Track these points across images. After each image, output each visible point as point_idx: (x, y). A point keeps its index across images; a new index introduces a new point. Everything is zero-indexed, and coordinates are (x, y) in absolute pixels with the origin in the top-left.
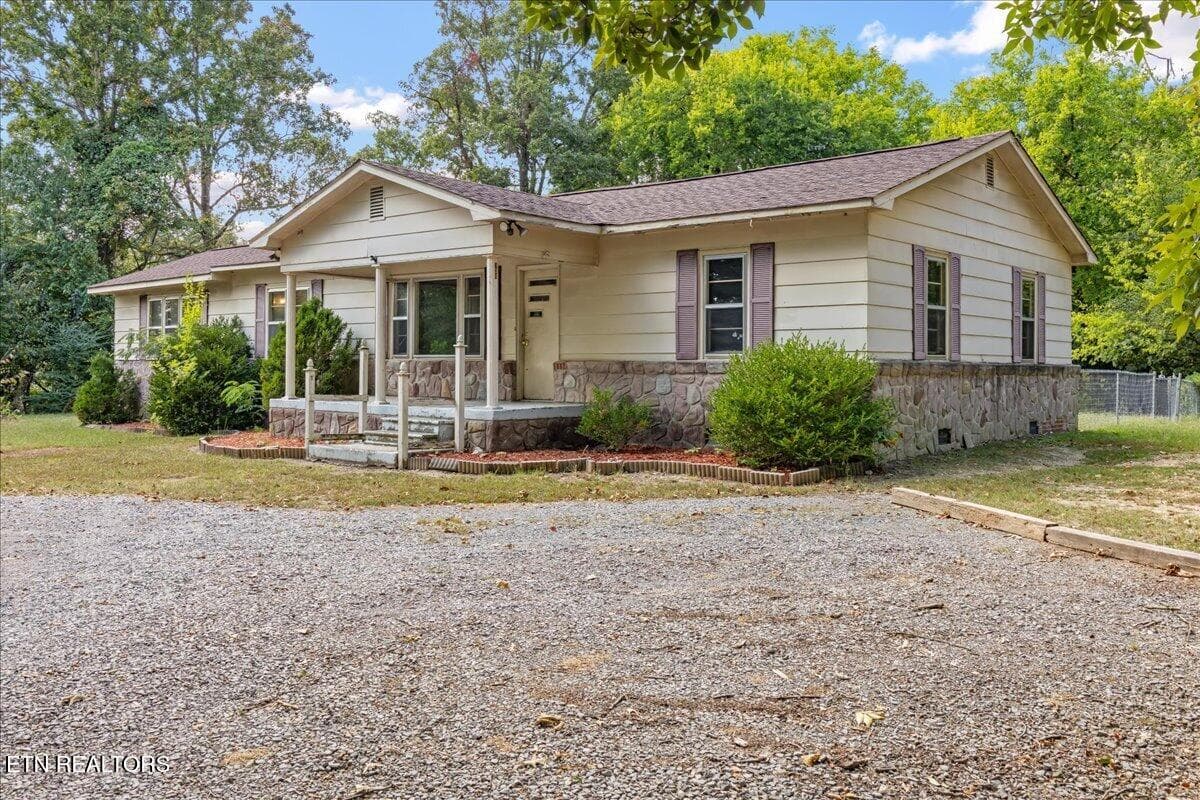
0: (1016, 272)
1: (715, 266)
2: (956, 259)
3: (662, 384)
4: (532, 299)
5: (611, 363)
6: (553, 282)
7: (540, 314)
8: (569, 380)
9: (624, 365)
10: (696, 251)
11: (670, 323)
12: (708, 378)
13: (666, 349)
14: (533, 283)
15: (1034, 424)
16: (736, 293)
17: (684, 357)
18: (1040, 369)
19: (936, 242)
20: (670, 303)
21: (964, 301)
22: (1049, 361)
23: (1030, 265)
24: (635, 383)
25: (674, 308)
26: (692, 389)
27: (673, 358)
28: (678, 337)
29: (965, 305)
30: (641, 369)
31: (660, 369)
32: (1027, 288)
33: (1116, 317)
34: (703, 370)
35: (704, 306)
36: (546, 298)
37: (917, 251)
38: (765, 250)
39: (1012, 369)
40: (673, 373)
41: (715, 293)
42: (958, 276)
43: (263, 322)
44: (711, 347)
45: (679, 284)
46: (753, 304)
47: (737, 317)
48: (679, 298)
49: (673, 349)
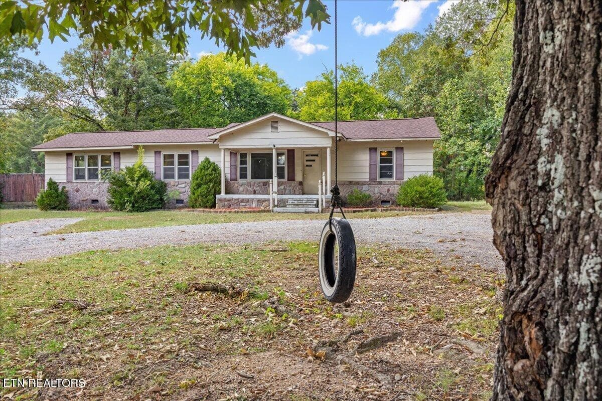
3: (365, 188)
4: (307, 161)
5: (345, 181)
6: (317, 155)
7: (311, 166)
9: (350, 182)
11: (367, 169)
12: (382, 186)
13: (366, 177)
14: (307, 156)
17: (373, 179)
20: (367, 163)
24: (355, 188)
25: (368, 165)
26: (376, 189)
27: (368, 180)
28: (370, 174)
30: (357, 183)
31: (364, 183)
34: (380, 183)
35: (379, 165)
36: (314, 161)
38: (400, 149)
40: (370, 184)
41: (382, 161)
43: (160, 166)
44: (381, 177)
45: (370, 158)
46: (397, 164)
47: (391, 168)
48: (370, 162)
49: (368, 177)
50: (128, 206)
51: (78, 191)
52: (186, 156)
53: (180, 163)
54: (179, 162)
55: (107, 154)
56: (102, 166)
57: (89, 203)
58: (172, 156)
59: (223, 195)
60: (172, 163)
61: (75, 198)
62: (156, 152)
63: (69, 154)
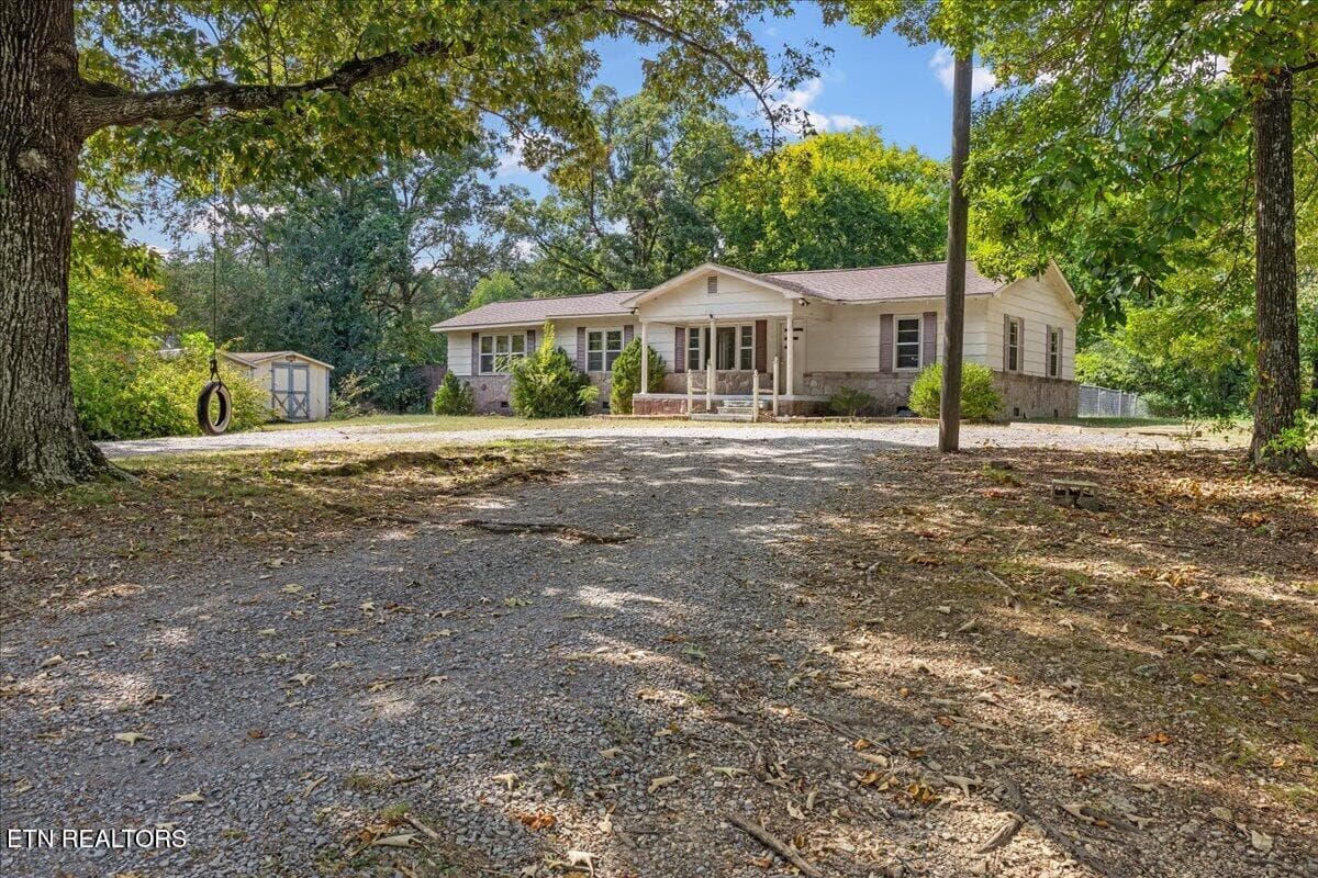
0: (1049, 327)
1: (902, 324)
2: (1022, 321)
3: (872, 384)
5: (840, 373)
6: (801, 330)
8: (814, 383)
9: (848, 374)
10: (892, 315)
11: (877, 352)
12: (899, 380)
13: (874, 366)
15: (1056, 411)
16: (914, 337)
17: (885, 370)
18: (1059, 381)
19: (1015, 312)
20: (877, 342)
21: (1025, 343)
22: (1064, 378)
23: (1056, 324)
24: (855, 383)
25: (878, 344)
26: (889, 387)
27: (877, 370)
28: (881, 359)
29: (1026, 345)
30: (859, 375)
31: (870, 376)
32: (1054, 337)
33: (1096, 356)
34: (896, 375)
35: (896, 344)
36: (797, 338)
37: (1006, 317)
38: (931, 316)
39: (1047, 380)
40: (880, 378)
41: (901, 338)
42: (1023, 329)
43: (584, 351)
44: (900, 365)
45: (881, 334)
46: (924, 344)
47: (915, 350)
48: (881, 340)
49: (877, 366)
50: (529, 409)
51: (484, 388)
52: (618, 334)
53: (610, 346)
54: (608, 344)
55: (519, 334)
56: (513, 351)
57: (498, 406)
58: (599, 335)
59: (644, 394)
60: (599, 346)
61: (483, 398)
62: (579, 329)
63: (475, 335)
